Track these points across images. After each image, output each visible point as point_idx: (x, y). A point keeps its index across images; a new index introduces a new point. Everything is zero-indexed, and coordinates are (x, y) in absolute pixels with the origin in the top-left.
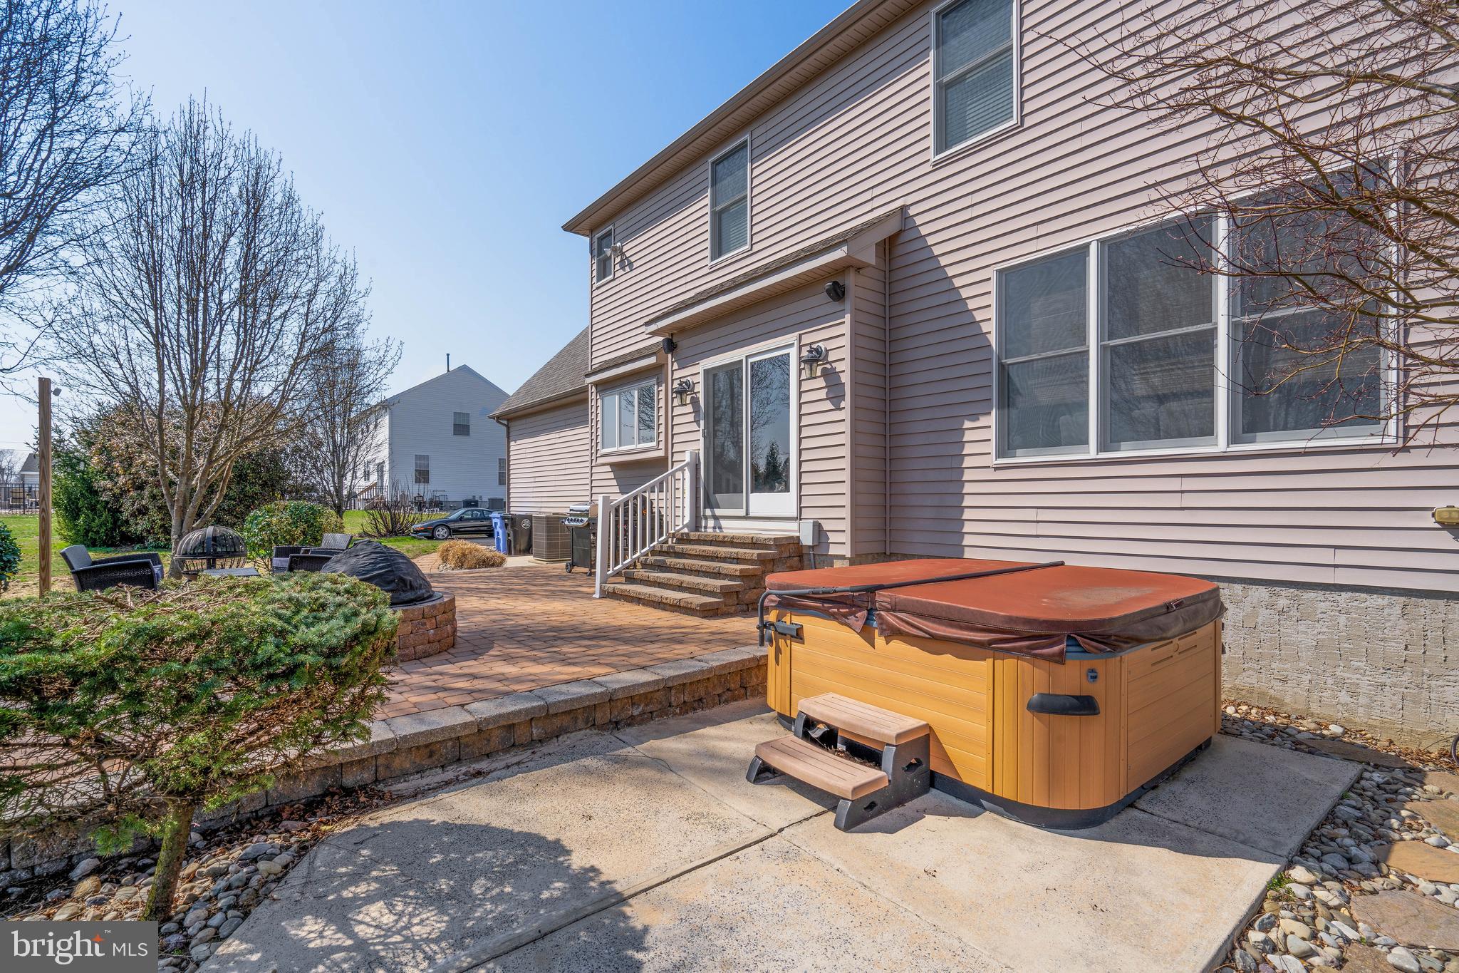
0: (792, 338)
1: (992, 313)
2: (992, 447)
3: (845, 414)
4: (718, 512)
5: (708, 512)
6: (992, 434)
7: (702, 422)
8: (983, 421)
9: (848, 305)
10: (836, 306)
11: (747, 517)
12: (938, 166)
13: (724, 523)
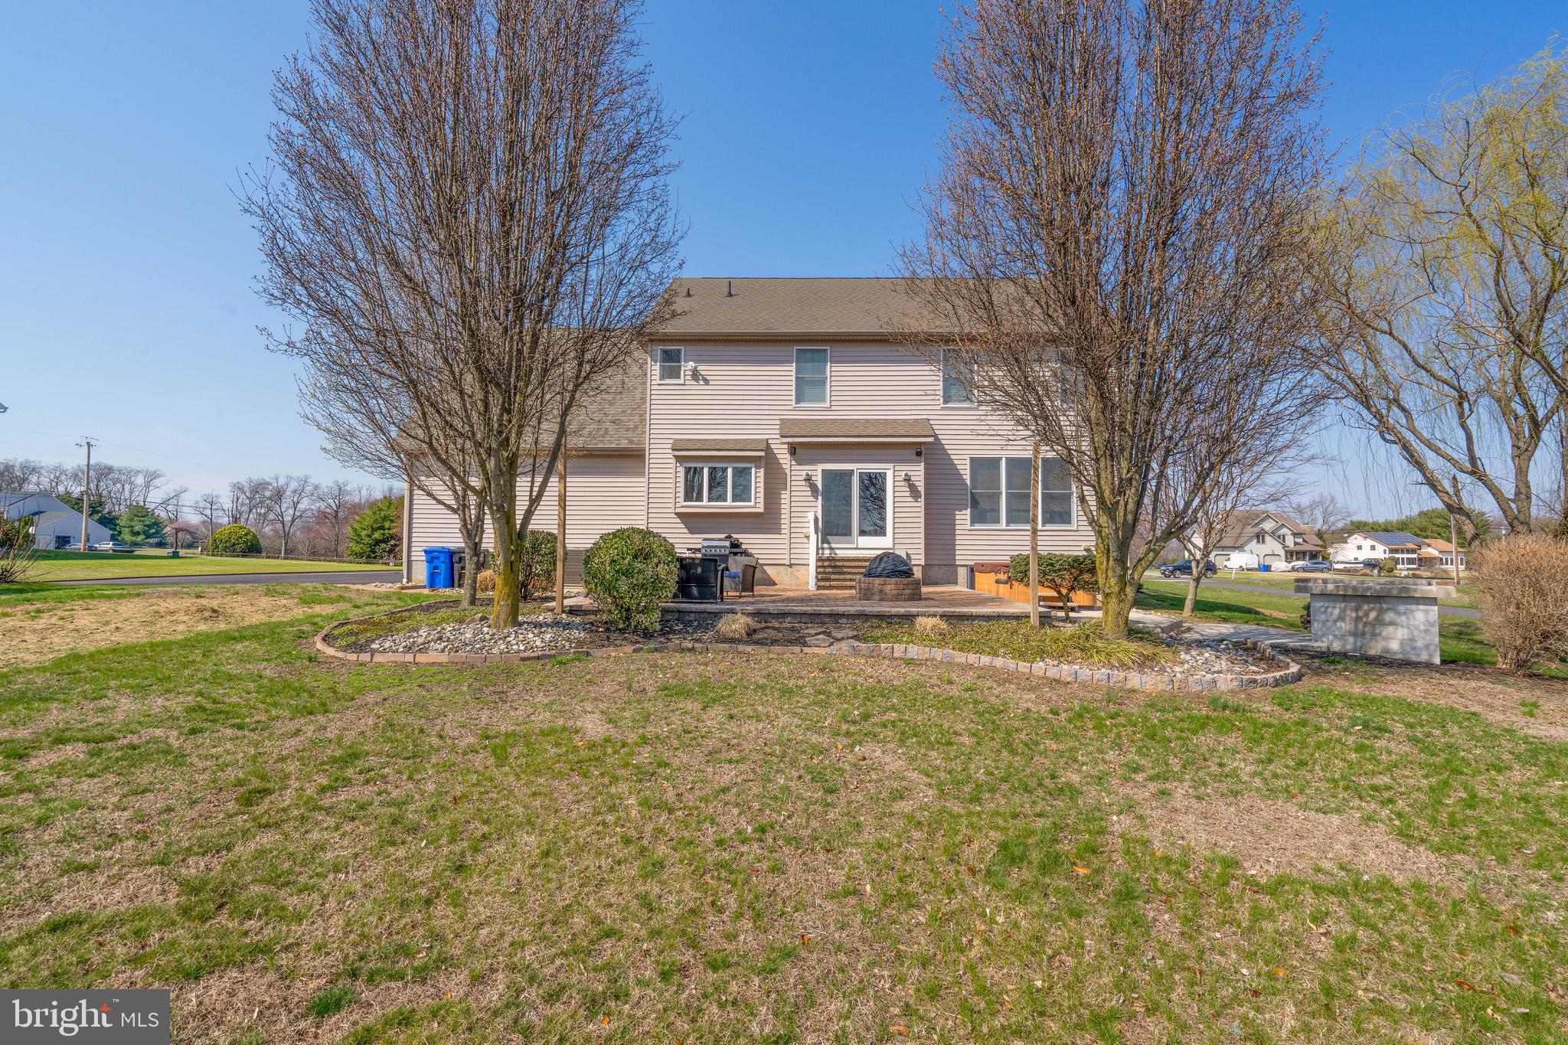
0: (890, 466)
1: (968, 472)
2: (969, 522)
3: (922, 504)
4: (833, 546)
5: (826, 546)
6: (968, 517)
7: (820, 498)
8: (964, 512)
9: (923, 458)
10: (918, 458)
11: (857, 548)
12: (943, 409)
13: (837, 551)
